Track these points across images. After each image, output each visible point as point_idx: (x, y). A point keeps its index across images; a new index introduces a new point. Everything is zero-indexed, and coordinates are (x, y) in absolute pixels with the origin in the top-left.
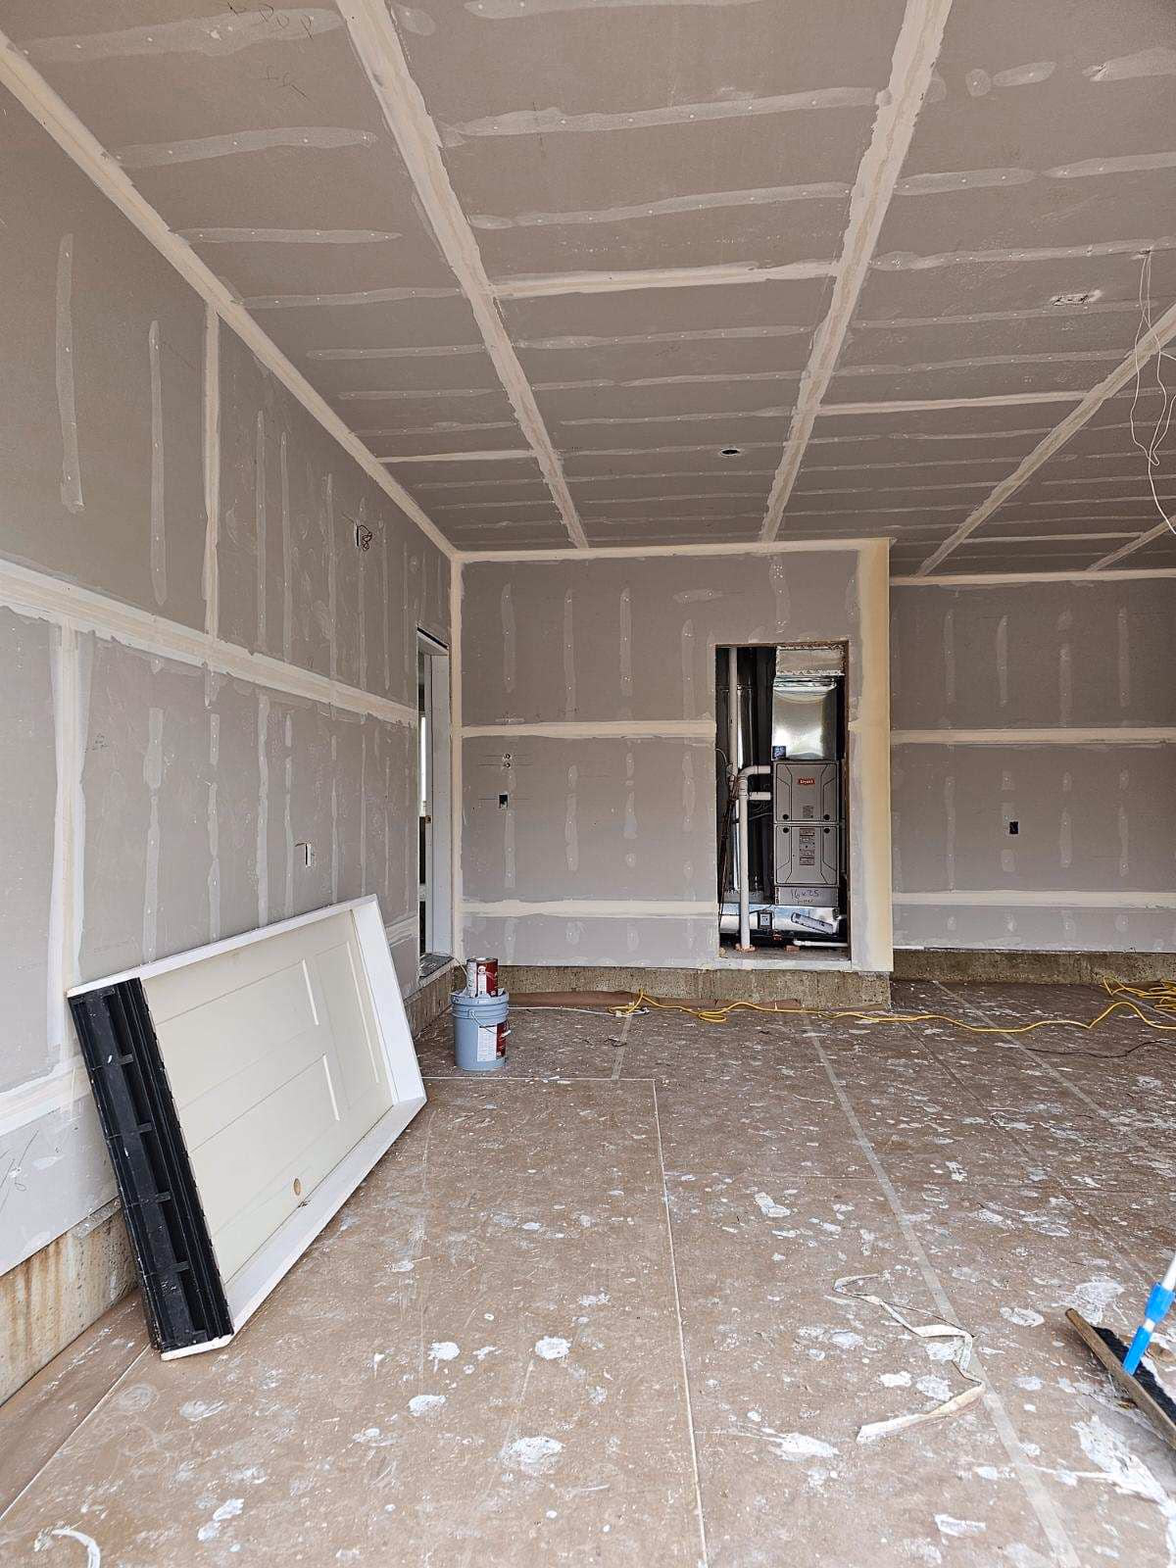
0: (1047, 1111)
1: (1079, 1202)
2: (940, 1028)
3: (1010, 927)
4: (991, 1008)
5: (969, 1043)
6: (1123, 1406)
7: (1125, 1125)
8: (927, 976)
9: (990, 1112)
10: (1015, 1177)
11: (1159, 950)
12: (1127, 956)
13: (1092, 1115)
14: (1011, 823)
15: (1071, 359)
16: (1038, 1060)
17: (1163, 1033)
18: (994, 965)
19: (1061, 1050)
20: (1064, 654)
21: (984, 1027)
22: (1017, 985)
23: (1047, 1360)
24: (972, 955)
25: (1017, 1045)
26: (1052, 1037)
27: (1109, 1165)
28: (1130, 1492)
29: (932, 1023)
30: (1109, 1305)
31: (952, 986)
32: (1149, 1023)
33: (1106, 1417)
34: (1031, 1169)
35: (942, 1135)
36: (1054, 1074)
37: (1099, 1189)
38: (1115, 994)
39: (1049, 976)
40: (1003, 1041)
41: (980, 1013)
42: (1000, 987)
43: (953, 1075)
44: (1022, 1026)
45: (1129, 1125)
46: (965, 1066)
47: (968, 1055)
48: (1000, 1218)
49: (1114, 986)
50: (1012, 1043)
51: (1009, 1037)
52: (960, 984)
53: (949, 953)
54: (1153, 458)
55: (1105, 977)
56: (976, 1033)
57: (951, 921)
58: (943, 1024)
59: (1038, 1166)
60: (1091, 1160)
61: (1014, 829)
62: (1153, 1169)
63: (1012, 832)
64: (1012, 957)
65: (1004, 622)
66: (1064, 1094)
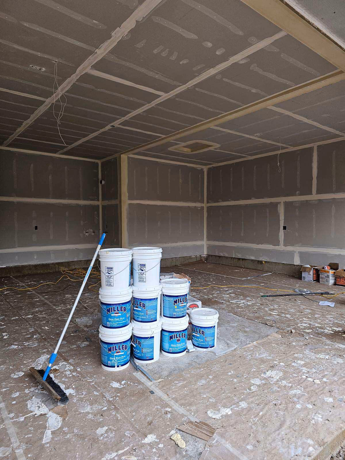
0: (39, 310)
1: (42, 334)
2: (9, 291)
3: (35, 257)
4: (28, 282)
5: (18, 294)
6: (42, 390)
7: (60, 309)
8: (8, 275)
9: (21, 314)
10: (24, 332)
11: (76, 260)
12: (68, 263)
13: (51, 309)
14: (35, 226)
15: (40, 87)
16: (39, 295)
17: (74, 282)
18: (30, 269)
19: (46, 291)
20: (50, 177)
21: (24, 289)
22: (37, 274)
23: (23, 385)
24: (23, 267)
25: (34, 292)
26: (44, 288)
27: (53, 321)
28: (39, 415)
29: (7, 290)
30: (45, 362)
31: (16, 277)
32: (71, 280)
33: (37, 395)
34: (30, 329)
35: (3, 325)
36: (43, 299)
37: (49, 329)
38: (64, 273)
39: (47, 271)
40: (30, 292)
41: (24, 284)
42: (31, 276)
43: (11, 305)
44: (36, 286)
45: (61, 309)
46: (15, 301)
47: (17, 298)
48: (17, 346)
49: (64, 271)
50: (32, 292)
51: (31, 290)
52: (19, 276)
53: (16, 268)
54: (59, 122)
55: (62, 269)
56: (21, 291)
57: (17, 257)
58: (11, 290)
59: (33, 327)
60: (48, 322)
61: (36, 228)
62: (65, 320)
63: (36, 229)
64: (36, 266)
65: (32, 165)
66: (45, 304)
